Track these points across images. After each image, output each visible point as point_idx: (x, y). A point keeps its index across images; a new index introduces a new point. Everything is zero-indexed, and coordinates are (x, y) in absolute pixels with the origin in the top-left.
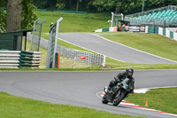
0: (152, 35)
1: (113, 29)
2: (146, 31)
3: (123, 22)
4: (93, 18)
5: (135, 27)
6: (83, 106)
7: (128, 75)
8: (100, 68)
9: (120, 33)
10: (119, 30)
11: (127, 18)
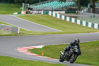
0: (45, 15)
1: (23, 12)
2: (42, 14)
3: (29, 9)
4: (12, 7)
5: (36, 11)
6: (7, 56)
7: (76, 43)
8: (16, 35)
9: (27, 14)
10: (27, 13)
11: (31, 6)
